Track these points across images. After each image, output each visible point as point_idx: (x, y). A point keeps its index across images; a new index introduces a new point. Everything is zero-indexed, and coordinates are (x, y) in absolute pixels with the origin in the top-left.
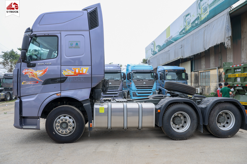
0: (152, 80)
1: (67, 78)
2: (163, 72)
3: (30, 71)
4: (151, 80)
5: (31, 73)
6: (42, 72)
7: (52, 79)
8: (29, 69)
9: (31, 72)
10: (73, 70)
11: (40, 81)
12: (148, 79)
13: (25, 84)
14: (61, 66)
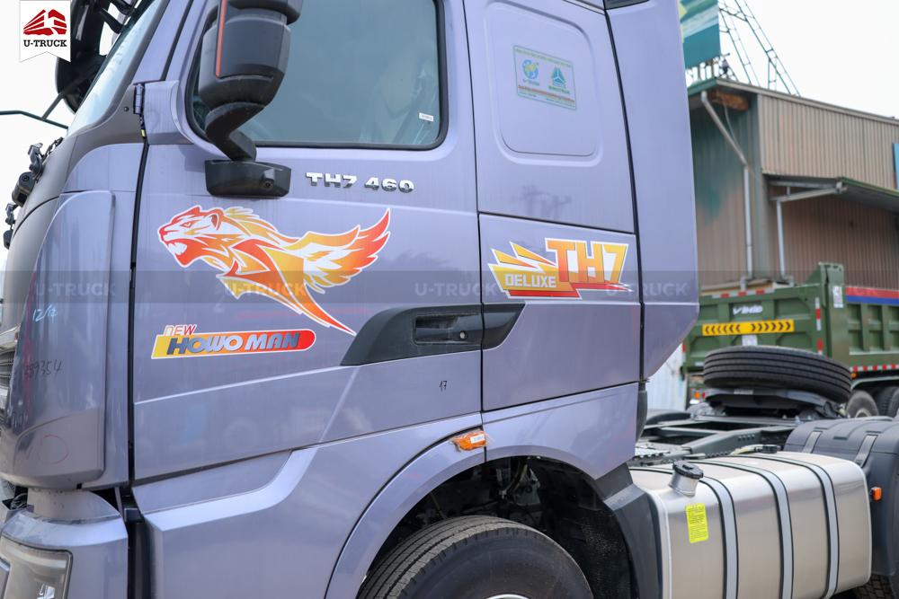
1: (518, 308)
3: (237, 231)
5: (250, 247)
6: (342, 252)
7: (423, 315)
8: (226, 213)
9: (245, 238)
10: (551, 256)
11: (328, 325)
13: (188, 355)
14: (479, 213)
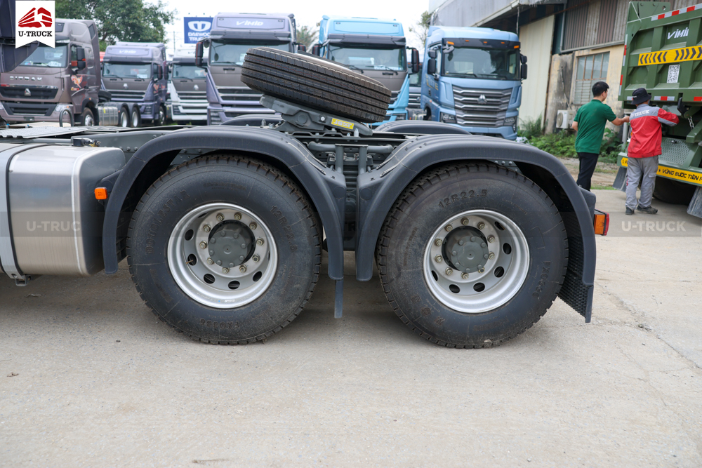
0: (397, 74)
2: (440, 47)
4: (391, 73)
12: (384, 68)
